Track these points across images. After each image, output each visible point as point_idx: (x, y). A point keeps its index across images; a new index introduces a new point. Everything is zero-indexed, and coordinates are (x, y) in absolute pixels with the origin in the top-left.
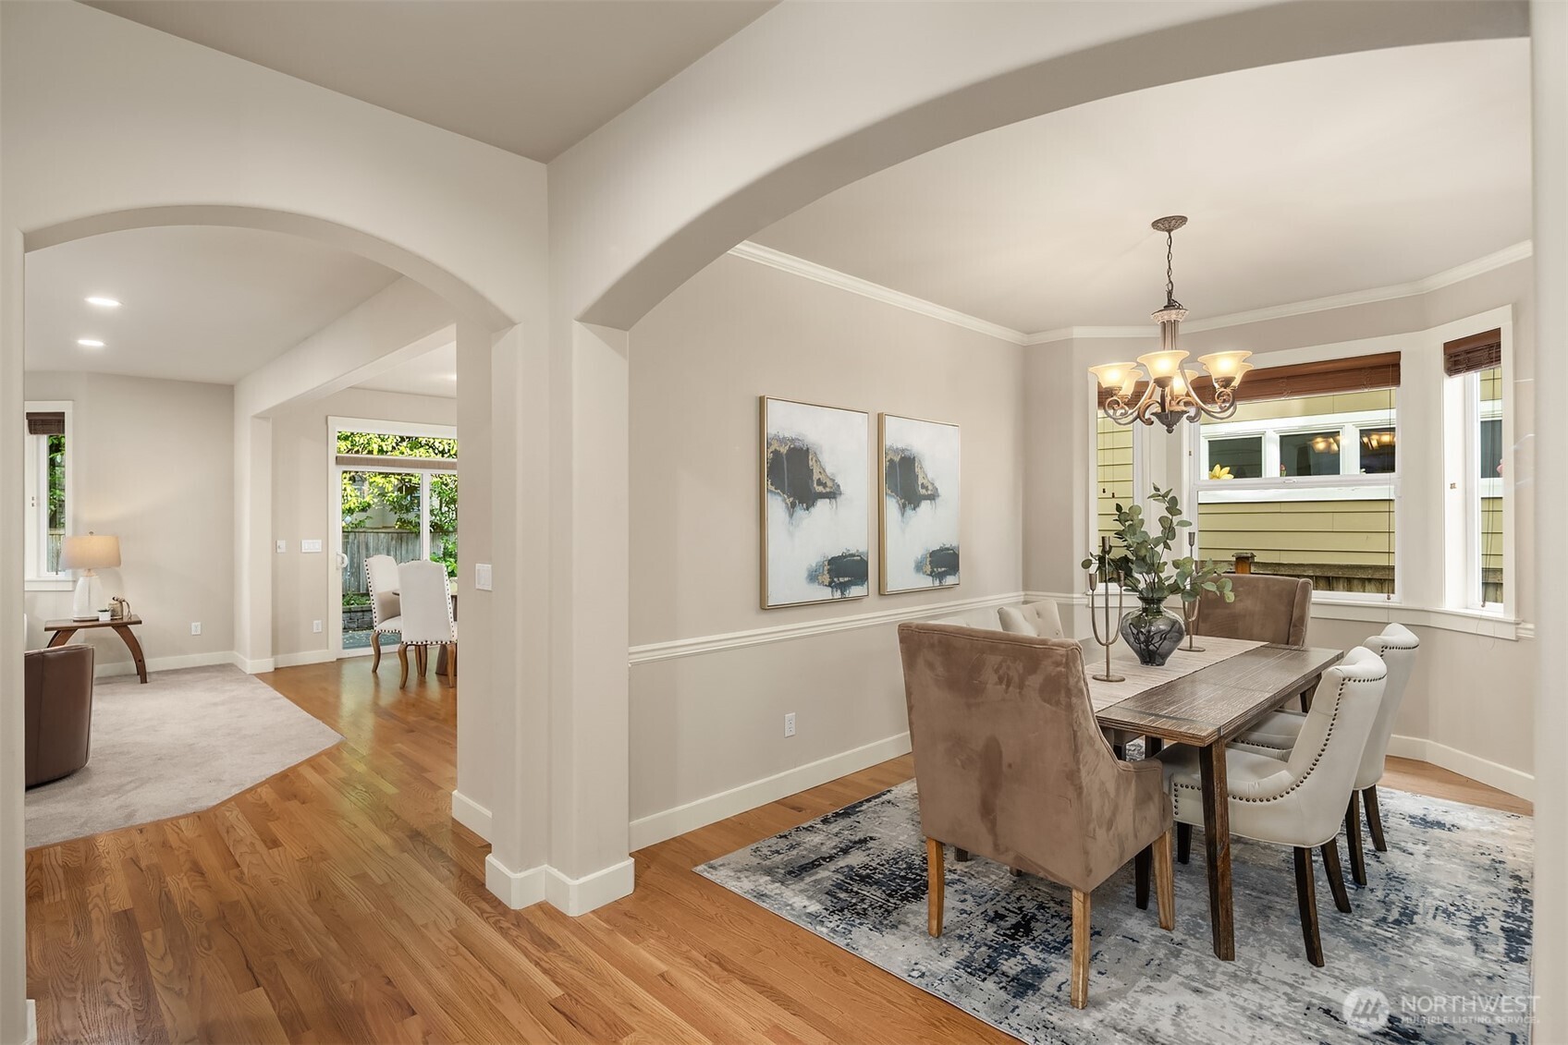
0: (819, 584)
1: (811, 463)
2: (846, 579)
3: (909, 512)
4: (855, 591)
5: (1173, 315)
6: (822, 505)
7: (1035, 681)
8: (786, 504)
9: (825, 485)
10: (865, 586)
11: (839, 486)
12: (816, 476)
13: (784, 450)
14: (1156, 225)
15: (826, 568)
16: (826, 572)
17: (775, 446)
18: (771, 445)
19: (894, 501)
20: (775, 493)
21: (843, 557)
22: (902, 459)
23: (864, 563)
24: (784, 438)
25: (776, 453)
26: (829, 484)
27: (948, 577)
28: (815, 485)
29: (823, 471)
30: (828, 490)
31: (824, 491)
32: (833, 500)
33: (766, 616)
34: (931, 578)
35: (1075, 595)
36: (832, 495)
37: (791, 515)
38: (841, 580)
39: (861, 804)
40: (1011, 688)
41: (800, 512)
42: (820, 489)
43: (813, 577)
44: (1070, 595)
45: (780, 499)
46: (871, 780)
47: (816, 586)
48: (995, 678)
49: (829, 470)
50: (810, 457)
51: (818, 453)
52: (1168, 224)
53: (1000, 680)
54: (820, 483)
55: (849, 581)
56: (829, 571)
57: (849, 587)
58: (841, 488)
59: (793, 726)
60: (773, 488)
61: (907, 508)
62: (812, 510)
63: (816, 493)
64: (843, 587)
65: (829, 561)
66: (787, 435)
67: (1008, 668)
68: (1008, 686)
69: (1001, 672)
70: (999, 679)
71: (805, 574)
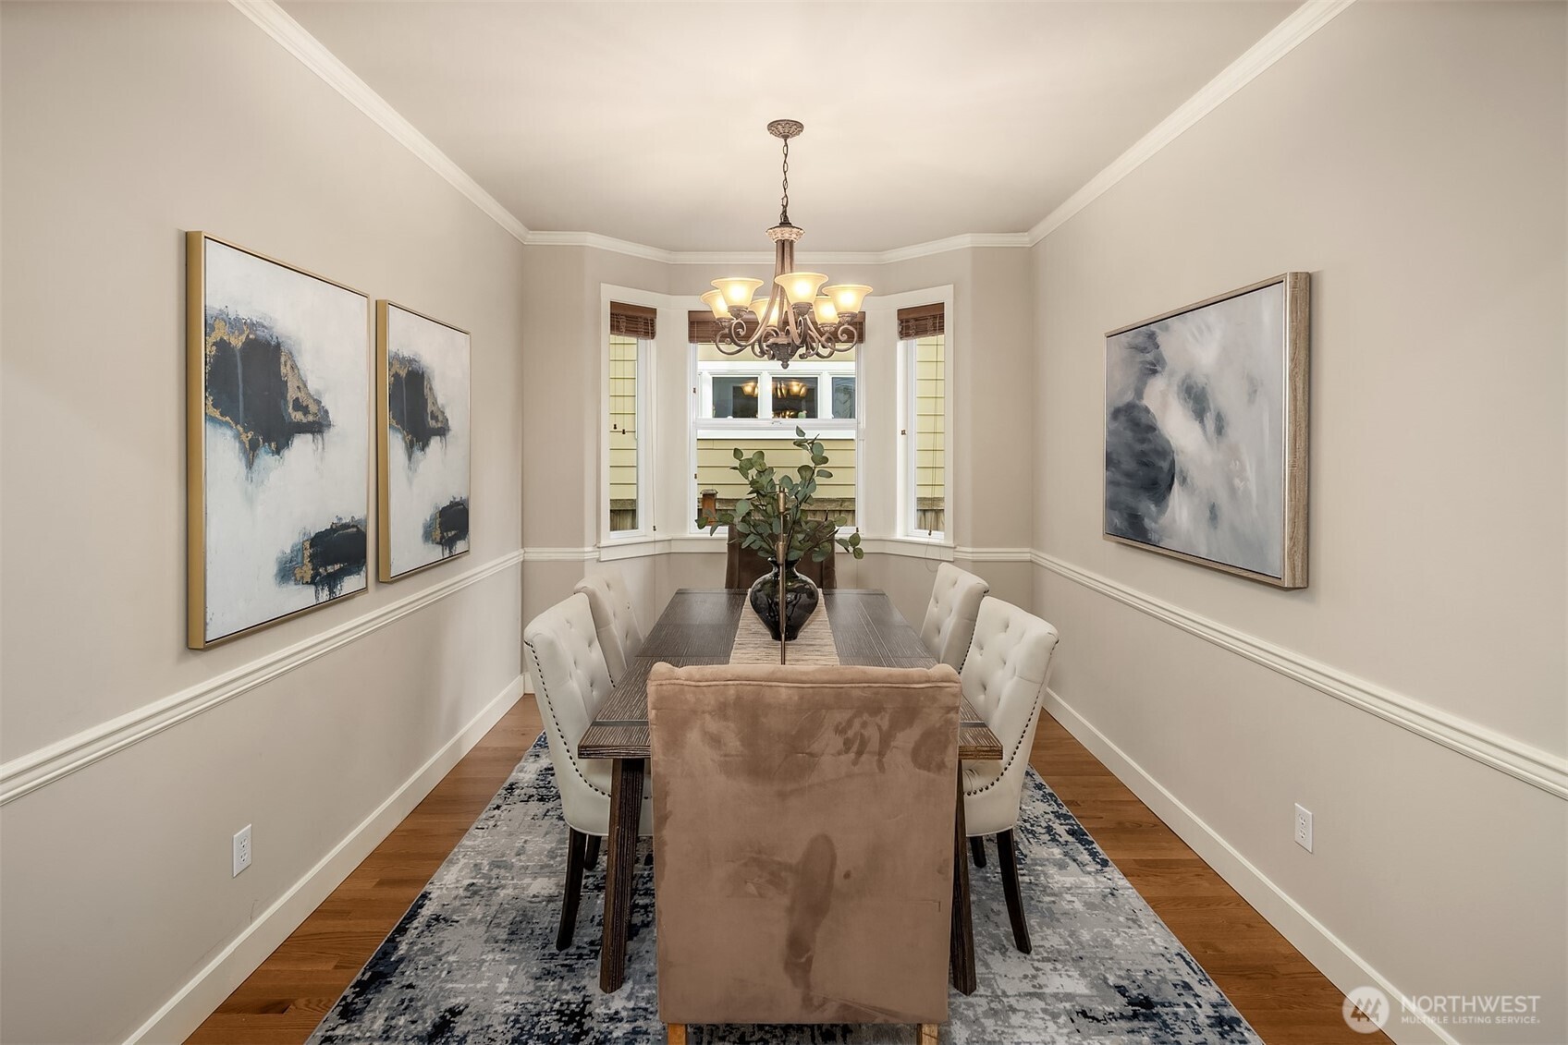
0: (297, 582)
1: (283, 370)
2: (337, 567)
3: (418, 454)
4: (350, 584)
5: (786, 233)
6: (301, 443)
7: (907, 738)
8: (241, 442)
9: (305, 410)
10: (363, 573)
11: (326, 412)
12: (292, 394)
13: (237, 342)
14: (773, 127)
15: (307, 553)
16: (306, 561)
17: (220, 333)
18: (213, 329)
19: (400, 436)
20: (222, 424)
21: (333, 530)
22: (409, 373)
23: (361, 536)
24: (237, 319)
25: (222, 345)
26: (313, 408)
27: (458, 542)
28: (290, 410)
29: (303, 386)
30: (311, 418)
31: (305, 421)
32: (319, 437)
33: (199, 662)
34: (440, 547)
35: (587, 549)
36: (318, 426)
37: (250, 464)
38: (330, 569)
39: (392, 943)
40: (864, 757)
41: (265, 459)
42: (298, 416)
43: (286, 572)
44: (581, 550)
45: (229, 433)
46: (381, 883)
47: (292, 587)
48: (838, 742)
49: (313, 385)
50: (283, 360)
51: (295, 353)
52: (786, 129)
53: (848, 744)
54: (298, 406)
55: (341, 569)
56: (312, 557)
57: (341, 579)
58: (330, 415)
59: (248, 849)
60: (217, 414)
61: (415, 448)
62: (286, 453)
63: (291, 423)
64: (332, 581)
65: (312, 540)
66: (243, 314)
67: (864, 725)
68: (860, 753)
69: (850, 734)
70: (845, 744)
71: (273, 569)
